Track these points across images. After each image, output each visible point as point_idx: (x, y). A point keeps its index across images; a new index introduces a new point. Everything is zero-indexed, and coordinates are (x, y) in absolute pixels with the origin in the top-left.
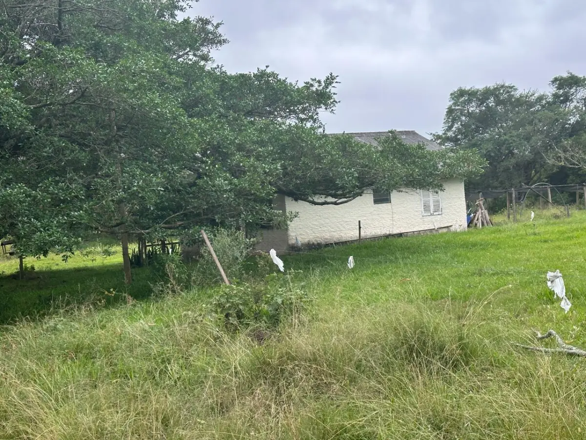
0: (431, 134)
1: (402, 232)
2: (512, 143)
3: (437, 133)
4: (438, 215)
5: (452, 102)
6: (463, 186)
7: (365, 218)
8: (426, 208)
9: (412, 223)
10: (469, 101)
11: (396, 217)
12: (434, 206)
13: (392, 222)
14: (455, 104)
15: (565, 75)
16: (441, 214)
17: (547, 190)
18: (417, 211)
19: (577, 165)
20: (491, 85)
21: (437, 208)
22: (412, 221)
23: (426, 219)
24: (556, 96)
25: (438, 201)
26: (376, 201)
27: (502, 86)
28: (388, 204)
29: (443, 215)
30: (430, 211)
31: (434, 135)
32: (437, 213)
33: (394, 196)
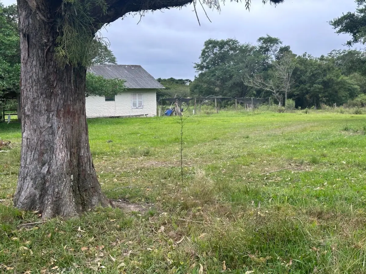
0: (195, 63)
1: (120, 116)
2: (232, 72)
3: (198, 63)
4: (141, 108)
5: (205, 47)
6: (156, 95)
7: (100, 108)
8: (134, 105)
9: (126, 112)
10: (215, 47)
11: (117, 108)
12: (139, 104)
13: (114, 111)
14: (206, 48)
15: (266, 37)
16: (143, 108)
17: (215, 100)
18: (129, 106)
19: (259, 87)
20: (225, 39)
21: (141, 105)
22: (126, 111)
23: (133, 110)
24: (261, 48)
25: (141, 102)
26: (106, 100)
27: (232, 40)
28: (113, 102)
29: (143, 109)
30: (136, 106)
31: (197, 64)
32: (140, 108)
33: (117, 98)
